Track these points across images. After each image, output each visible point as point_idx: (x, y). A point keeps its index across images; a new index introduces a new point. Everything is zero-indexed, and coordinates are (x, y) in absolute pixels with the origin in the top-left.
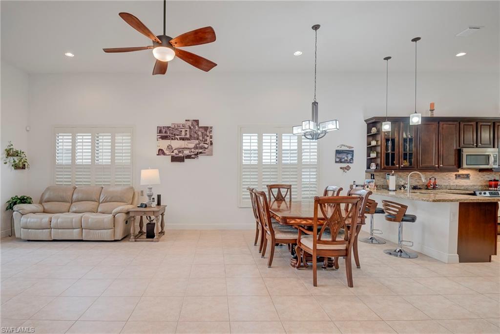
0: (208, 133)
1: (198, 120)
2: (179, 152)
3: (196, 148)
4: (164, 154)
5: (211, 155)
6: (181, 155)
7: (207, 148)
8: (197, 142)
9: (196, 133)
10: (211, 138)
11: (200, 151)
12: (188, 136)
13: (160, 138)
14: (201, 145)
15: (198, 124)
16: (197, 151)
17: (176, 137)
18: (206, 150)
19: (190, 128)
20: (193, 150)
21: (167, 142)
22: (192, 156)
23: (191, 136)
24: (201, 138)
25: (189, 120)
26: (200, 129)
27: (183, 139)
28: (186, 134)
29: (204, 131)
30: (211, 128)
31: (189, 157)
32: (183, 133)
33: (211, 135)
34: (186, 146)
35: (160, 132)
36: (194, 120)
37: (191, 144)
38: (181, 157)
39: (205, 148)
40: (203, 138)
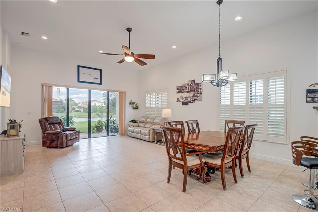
0: (199, 87)
1: (195, 80)
2: (186, 99)
3: (193, 96)
4: (179, 101)
5: (201, 100)
6: (186, 101)
7: (199, 96)
8: (194, 93)
9: (193, 88)
10: (201, 90)
11: (196, 98)
12: (190, 90)
13: (178, 92)
14: (196, 94)
15: (194, 82)
16: (194, 98)
17: (184, 91)
18: (199, 97)
19: (191, 85)
20: (192, 98)
21: (181, 94)
22: (192, 101)
23: (191, 90)
24: (196, 90)
25: (190, 81)
26: (196, 85)
27: (188, 92)
28: (189, 89)
29: (197, 86)
30: (201, 83)
31: (190, 102)
32: (187, 89)
33: (201, 88)
34: (189, 96)
35: (178, 89)
36: (192, 80)
37: (191, 95)
38: (186, 102)
39: (198, 96)
40: (197, 90)
